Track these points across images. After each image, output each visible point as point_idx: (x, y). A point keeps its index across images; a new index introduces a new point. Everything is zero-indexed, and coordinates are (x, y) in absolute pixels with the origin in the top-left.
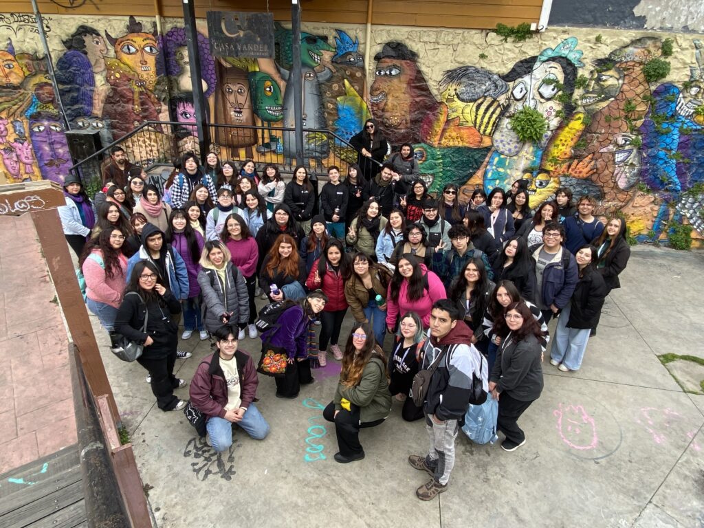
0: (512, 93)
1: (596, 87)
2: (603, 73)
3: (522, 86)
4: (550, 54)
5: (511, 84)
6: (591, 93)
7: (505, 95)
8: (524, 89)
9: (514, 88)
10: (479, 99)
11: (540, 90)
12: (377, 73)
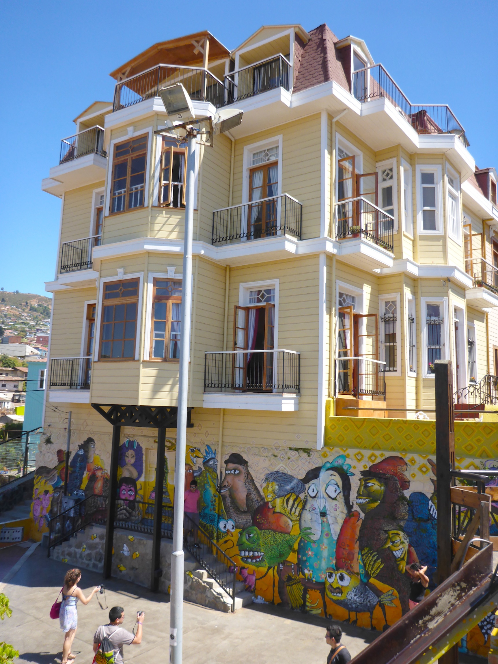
0: (308, 492)
1: (365, 491)
2: (368, 481)
3: (313, 487)
4: (328, 465)
5: (307, 486)
6: (362, 495)
7: (304, 493)
8: (315, 490)
9: (309, 488)
10: (288, 494)
11: (326, 491)
12: (227, 472)
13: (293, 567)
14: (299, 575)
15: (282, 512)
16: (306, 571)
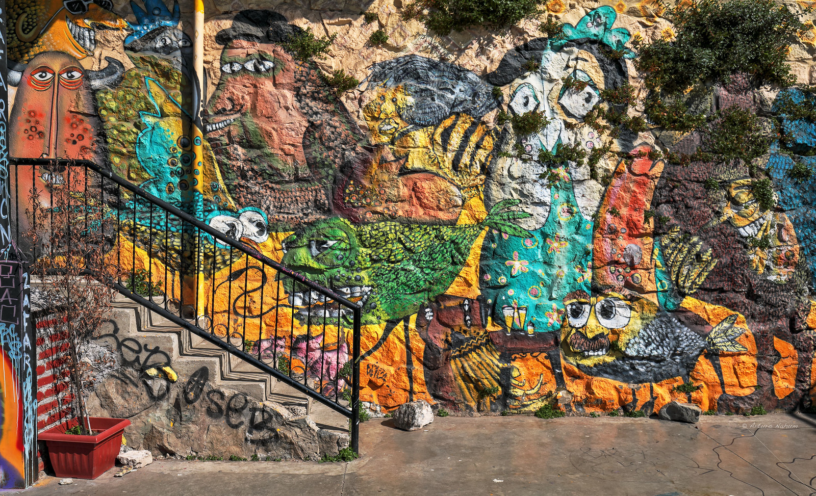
12: (227, 68)
13: (467, 308)
14: (484, 326)
15: (428, 168)
16: (508, 312)
